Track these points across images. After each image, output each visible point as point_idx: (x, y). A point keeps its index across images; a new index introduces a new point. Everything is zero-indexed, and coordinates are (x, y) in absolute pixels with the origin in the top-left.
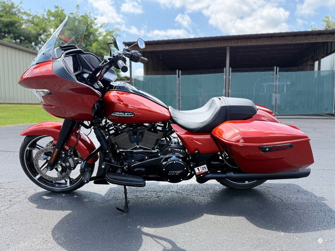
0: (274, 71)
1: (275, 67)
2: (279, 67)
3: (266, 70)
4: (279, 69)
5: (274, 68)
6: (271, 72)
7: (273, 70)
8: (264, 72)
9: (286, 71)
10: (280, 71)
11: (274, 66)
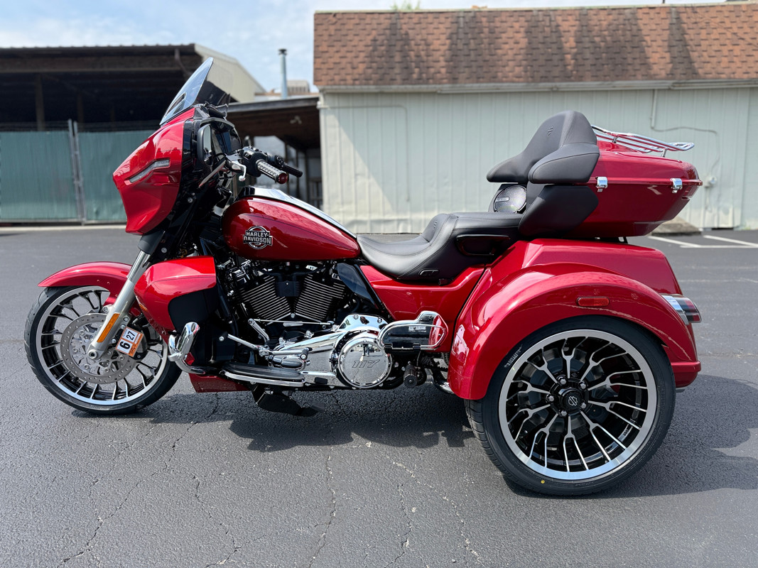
0: (68, 130)
1: (70, 122)
2: (78, 121)
3: (51, 127)
4: (78, 126)
5: (67, 124)
6: (63, 133)
7: (66, 128)
8: (48, 133)
9: (92, 130)
10: (80, 130)
11: (67, 120)
